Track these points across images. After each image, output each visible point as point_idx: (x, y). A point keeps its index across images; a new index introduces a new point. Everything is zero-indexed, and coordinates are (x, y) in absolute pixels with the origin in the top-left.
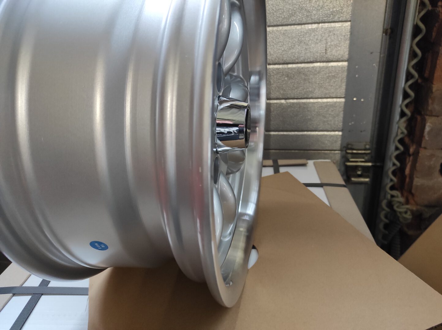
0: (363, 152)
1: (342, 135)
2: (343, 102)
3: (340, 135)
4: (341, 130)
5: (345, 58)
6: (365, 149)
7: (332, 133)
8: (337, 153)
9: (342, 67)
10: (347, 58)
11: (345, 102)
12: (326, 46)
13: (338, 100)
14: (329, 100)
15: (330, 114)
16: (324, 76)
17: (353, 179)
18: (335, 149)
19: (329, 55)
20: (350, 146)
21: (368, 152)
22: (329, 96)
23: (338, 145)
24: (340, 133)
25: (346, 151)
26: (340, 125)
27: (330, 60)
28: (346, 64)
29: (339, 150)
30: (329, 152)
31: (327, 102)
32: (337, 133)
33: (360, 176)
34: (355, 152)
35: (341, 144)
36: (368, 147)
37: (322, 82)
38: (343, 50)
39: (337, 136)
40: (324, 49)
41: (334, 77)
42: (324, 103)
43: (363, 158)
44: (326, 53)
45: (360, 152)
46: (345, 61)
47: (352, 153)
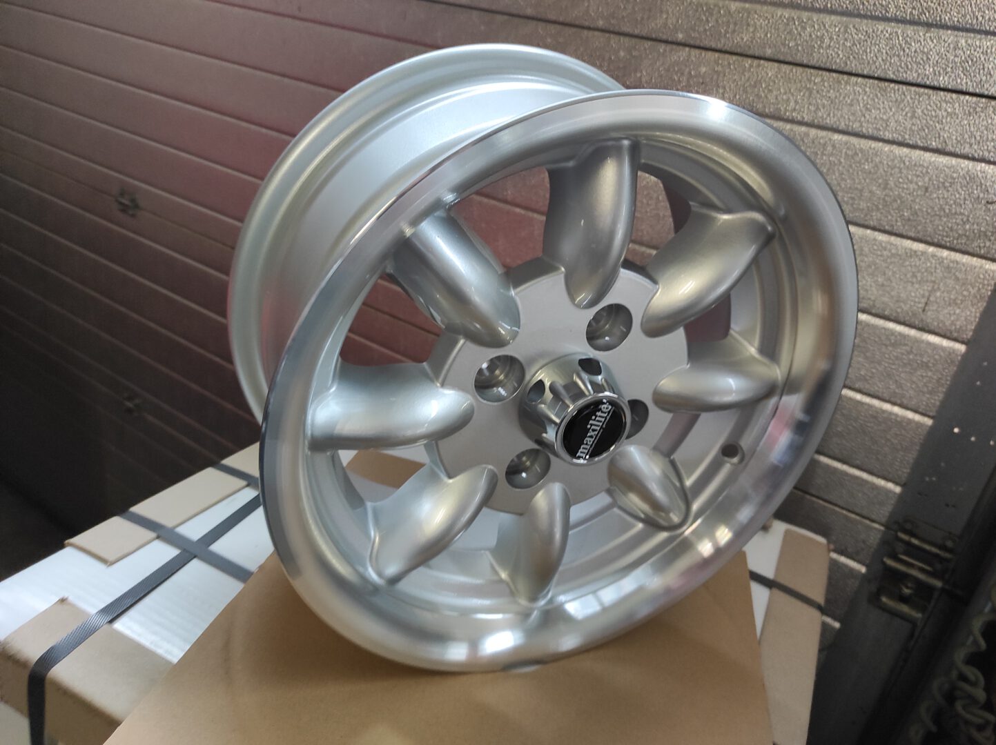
0: (934, 550)
1: (901, 496)
2: (927, 426)
3: (895, 493)
4: (902, 483)
5: (965, 336)
6: (943, 547)
7: (881, 482)
8: (876, 529)
9: (952, 352)
10: (969, 337)
11: (932, 428)
12: (930, 295)
13: (917, 417)
14: (896, 409)
15: (888, 440)
16: (904, 356)
17: (884, 599)
18: (873, 517)
19: (930, 317)
20: (908, 526)
21: (947, 555)
22: (899, 402)
23: (884, 512)
24: (898, 489)
25: (896, 532)
26: (904, 472)
27: (928, 327)
28: (962, 348)
29: (882, 525)
30: (858, 518)
31: (891, 413)
32: (890, 486)
33: (903, 599)
34: (915, 541)
35: (892, 514)
36: (949, 544)
37: (893, 367)
38: (968, 316)
39: (889, 491)
40: (923, 300)
41: (925, 366)
42: (884, 411)
43: (929, 565)
44: (924, 310)
45: (927, 547)
46: (963, 342)
47: (908, 544)
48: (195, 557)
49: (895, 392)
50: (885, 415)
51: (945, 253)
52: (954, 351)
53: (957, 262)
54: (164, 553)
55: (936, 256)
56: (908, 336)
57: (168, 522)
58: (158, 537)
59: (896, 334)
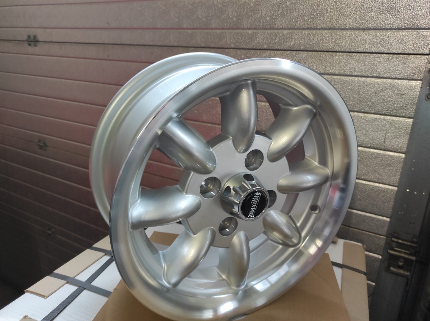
0: (409, 244)
1: (390, 222)
2: (395, 190)
3: (387, 221)
4: (390, 217)
5: (403, 150)
6: (412, 242)
7: (381, 218)
8: (382, 238)
9: (399, 158)
10: (405, 150)
11: (397, 191)
12: (386, 136)
13: (390, 187)
14: (381, 185)
15: (380, 199)
16: (380, 162)
17: (392, 269)
18: (380, 233)
19: (387, 144)
20: (396, 235)
21: (415, 245)
22: (381, 182)
23: (384, 230)
24: (388, 220)
25: (391, 238)
26: (389, 212)
27: (387, 149)
28: (403, 155)
29: (385, 236)
30: (374, 234)
31: (379, 187)
32: (385, 218)
33: (400, 267)
34: (400, 241)
35: (388, 231)
36: (415, 240)
37: (376, 167)
38: (403, 142)
39: (385, 221)
40: (383, 138)
41: (389, 165)
42: (376, 187)
43: (408, 250)
44: (384, 142)
45: (406, 243)
46: (403, 153)
47: (397, 243)
48: (85, 289)
49: (379, 178)
50: (377, 188)
51: (388, 117)
52: (400, 157)
53: (394, 120)
54: (70, 289)
55: (385, 119)
56: (380, 153)
57: (71, 275)
58: (67, 282)
59: (375, 153)
